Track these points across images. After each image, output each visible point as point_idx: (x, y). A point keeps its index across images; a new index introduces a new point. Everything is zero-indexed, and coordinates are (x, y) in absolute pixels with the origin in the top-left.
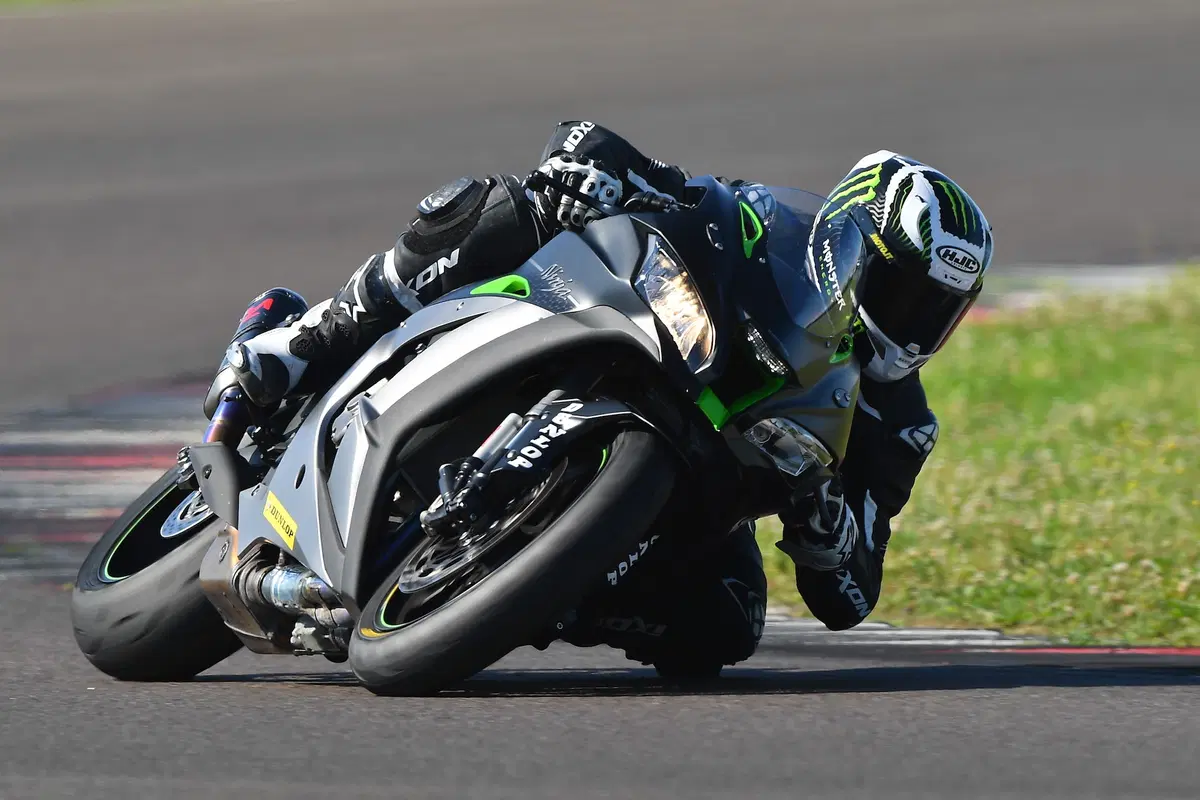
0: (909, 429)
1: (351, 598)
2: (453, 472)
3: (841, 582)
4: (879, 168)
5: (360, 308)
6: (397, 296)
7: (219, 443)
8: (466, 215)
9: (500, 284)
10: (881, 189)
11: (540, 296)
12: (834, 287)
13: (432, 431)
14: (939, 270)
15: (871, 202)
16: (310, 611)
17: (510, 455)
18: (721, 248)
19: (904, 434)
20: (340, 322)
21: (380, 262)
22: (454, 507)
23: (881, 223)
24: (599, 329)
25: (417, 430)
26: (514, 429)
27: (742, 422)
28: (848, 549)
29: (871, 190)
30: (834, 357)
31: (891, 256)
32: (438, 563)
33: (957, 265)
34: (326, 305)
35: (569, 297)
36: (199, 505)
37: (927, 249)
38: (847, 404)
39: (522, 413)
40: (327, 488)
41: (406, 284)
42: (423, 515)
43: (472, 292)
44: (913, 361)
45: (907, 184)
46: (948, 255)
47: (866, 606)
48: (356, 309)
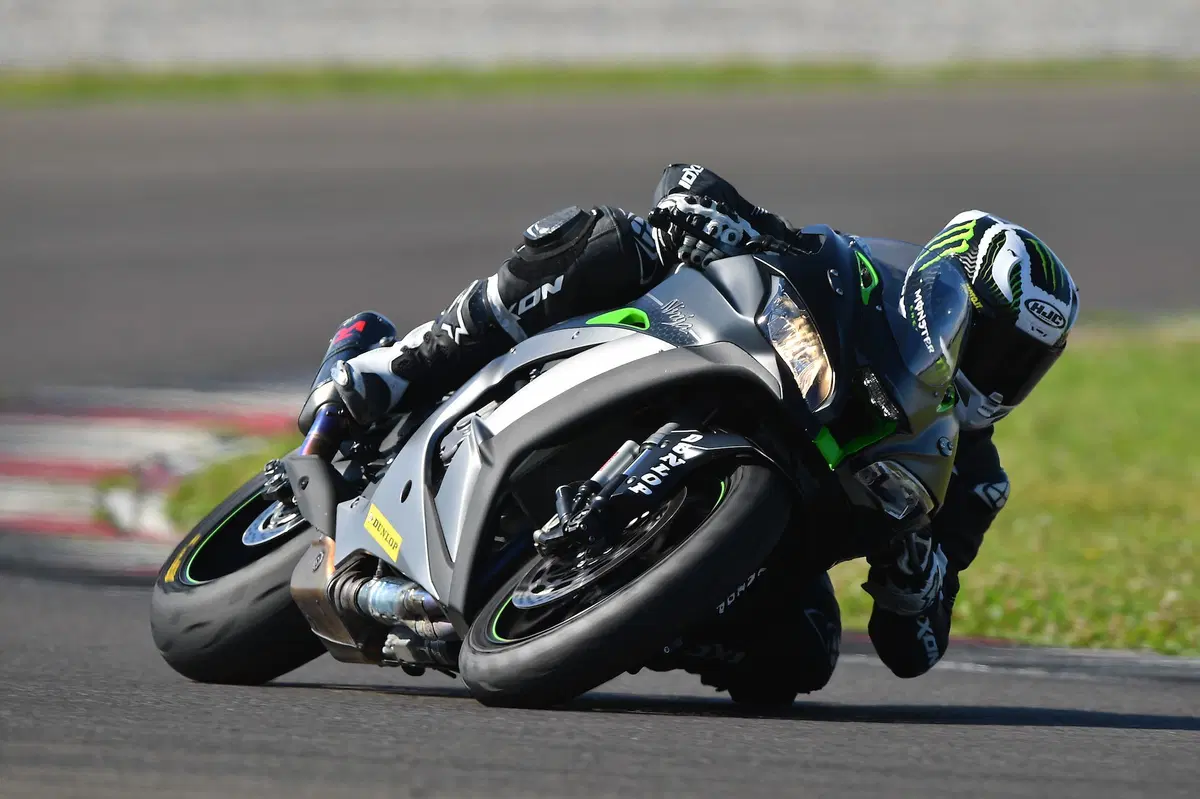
0: (985, 484)
1: (457, 611)
2: (570, 495)
3: (920, 628)
4: (973, 224)
5: (462, 330)
6: (499, 320)
7: (316, 456)
8: (572, 243)
9: (617, 315)
10: (974, 243)
11: (660, 327)
12: (923, 334)
13: (547, 453)
14: (1026, 321)
15: (963, 254)
16: (410, 623)
17: (630, 481)
18: (841, 293)
19: (979, 490)
20: (442, 343)
21: (483, 287)
22: (574, 528)
23: (973, 274)
24: (721, 364)
25: (530, 453)
26: (631, 456)
27: (855, 463)
28: (932, 595)
29: (964, 243)
30: (940, 406)
31: (981, 306)
32: (551, 580)
33: (1044, 318)
34: (428, 327)
35: (691, 331)
36: (282, 516)
37: (1017, 300)
38: (950, 453)
39: (640, 441)
40: (434, 504)
41: (508, 309)
42: (537, 534)
43: (589, 322)
44: (995, 410)
45: (1000, 239)
46: (1035, 307)
47: (937, 654)
48: (458, 331)
